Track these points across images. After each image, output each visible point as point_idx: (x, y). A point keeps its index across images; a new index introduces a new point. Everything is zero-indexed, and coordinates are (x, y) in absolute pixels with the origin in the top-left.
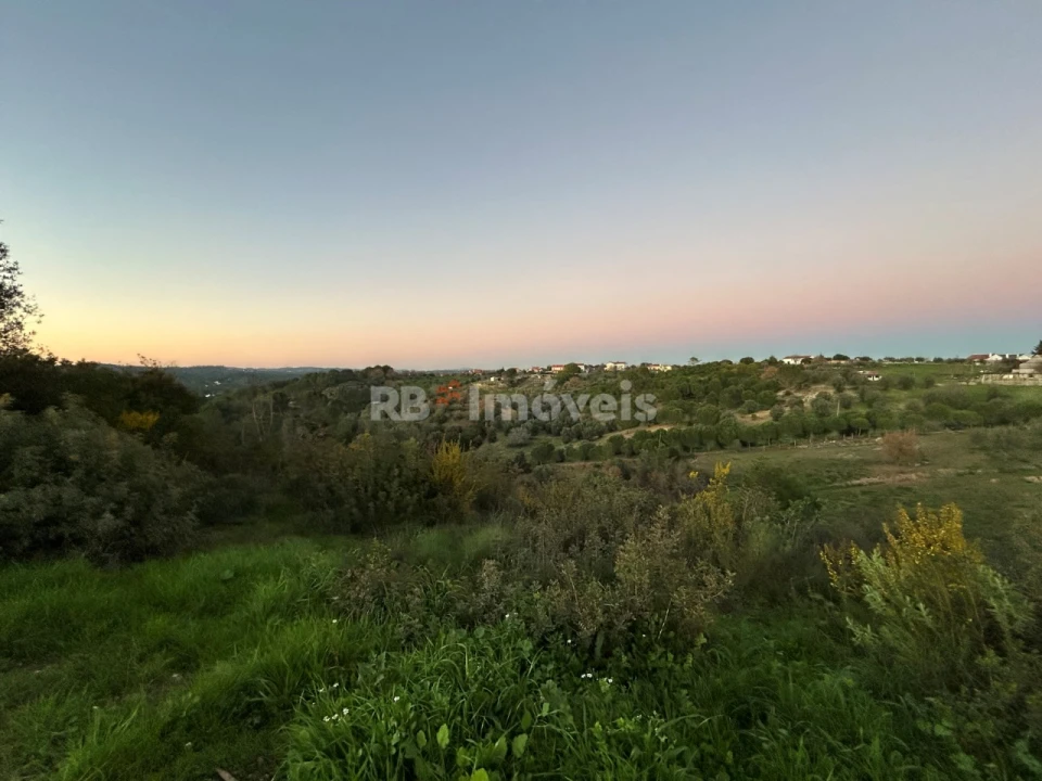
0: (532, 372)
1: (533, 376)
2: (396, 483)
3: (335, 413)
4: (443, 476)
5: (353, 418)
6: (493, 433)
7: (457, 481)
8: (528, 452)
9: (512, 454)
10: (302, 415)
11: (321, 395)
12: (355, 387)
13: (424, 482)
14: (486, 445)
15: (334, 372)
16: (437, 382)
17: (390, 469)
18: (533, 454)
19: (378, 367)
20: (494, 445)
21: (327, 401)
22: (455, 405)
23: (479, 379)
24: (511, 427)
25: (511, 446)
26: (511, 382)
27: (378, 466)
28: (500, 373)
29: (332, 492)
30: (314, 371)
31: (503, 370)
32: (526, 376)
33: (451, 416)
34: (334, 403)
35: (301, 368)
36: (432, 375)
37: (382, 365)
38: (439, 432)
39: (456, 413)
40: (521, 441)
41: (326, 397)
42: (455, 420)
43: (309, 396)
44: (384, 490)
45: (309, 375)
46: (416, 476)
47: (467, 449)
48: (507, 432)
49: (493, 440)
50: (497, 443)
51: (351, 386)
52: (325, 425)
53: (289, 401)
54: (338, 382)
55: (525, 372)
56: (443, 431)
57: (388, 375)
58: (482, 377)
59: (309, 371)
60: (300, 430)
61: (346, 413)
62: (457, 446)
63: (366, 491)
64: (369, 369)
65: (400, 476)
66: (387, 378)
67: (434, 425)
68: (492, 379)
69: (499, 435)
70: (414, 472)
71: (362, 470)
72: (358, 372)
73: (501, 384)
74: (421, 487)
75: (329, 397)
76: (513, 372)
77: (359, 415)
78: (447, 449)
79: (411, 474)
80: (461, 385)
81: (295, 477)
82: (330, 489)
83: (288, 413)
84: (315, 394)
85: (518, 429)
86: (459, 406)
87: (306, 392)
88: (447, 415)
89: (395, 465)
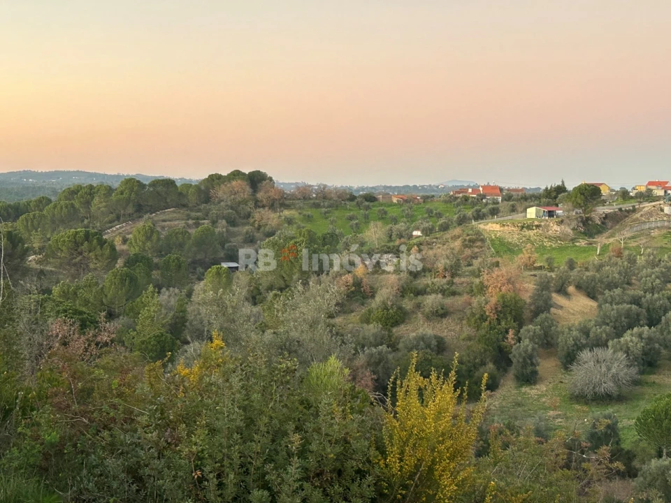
0: (647, 196)
1: (647, 206)
2: (294, 470)
3: (132, 286)
4: (410, 461)
5: (173, 302)
6: (529, 360)
7: (445, 481)
8: (627, 419)
9: (583, 420)
10: (56, 290)
11: (102, 243)
12: (181, 224)
13: (361, 473)
14: (508, 388)
15: (133, 184)
16: (383, 216)
17: (278, 435)
18: (644, 425)
19: (236, 174)
20: (532, 391)
21: (114, 254)
22: (427, 281)
23: (494, 212)
24: (580, 348)
25: (579, 398)
26: (586, 222)
27: (250, 422)
28: (554, 195)
29: (139, 479)
30: (86, 182)
31: (561, 189)
32: (627, 206)
33: (418, 306)
34: (132, 262)
35: (56, 174)
36: (370, 198)
37: (247, 171)
38: (383, 348)
39: (431, 300)
40: (609, 386)
41: (113, 248)
42: (428, 318)
43: (76, 244)
44: (265, 486)
45: (73, 192)
46: (344, 456)
47: (474, 396)
48: (569, 359)
49: (528, 378)
50: (541, 388)
51: (171, 221)
52: (111, 316)
53: (26, 252)
54: (140, 210)
55: (624, 194)
56: (393, 346)
57: (260, 195)
58: (504, 206)
59: (76, 181)
60: (56, 326)
61: (159, 287)
62: (448, 387)
63: (221, 485)
64: (215, 179)
65: (303, 453)
66: (258, 204)
67: (373, 329)
68: (532, 212)
69: (547, 366)
70: (338, 449)
71: (213, 431)
72: (188, 186)
73: (555, 228)
74: (355, 488)
75: (119, 246)
76: (590, 194)
77: (189, 295)
78: (421, 392)
79: (331, 452)
80: (445, 228)
81: (52, 436)
82: (135, 474)
83: (30, 284)
84: (87, 237)
85: (599, 352)
86: (440, 281)
87: (65, 233)
88: (408, 304)
89: (291, 426)
